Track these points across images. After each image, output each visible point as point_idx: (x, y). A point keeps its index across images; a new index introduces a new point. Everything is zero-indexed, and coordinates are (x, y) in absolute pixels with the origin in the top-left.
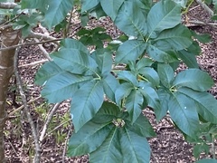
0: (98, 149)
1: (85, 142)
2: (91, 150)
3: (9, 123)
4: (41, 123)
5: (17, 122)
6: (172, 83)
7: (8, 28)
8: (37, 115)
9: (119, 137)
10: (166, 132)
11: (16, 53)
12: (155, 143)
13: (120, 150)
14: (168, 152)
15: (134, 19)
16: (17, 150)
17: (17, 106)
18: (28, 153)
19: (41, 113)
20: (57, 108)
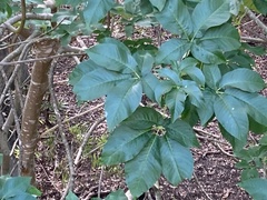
0: (135, 158)
1: (121, 150)
2: (127, 159)
3: (41, 144)
4: (76, 145)
5: (50, 143)
6: (218, 85)
7: (44, 41)
8: (72, 136)
9: (158, 146)
10: (212, 158)
11: (51, 69)
12: (200, 169)
13: (160, 161)
14: (214, 180)
15: (178, 17)
16: (48, 173)
17: (51, 126)
18: (61, 177)
19: (76, 133)
20: (94, 129)
